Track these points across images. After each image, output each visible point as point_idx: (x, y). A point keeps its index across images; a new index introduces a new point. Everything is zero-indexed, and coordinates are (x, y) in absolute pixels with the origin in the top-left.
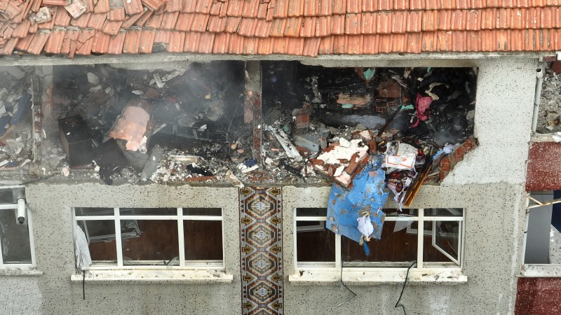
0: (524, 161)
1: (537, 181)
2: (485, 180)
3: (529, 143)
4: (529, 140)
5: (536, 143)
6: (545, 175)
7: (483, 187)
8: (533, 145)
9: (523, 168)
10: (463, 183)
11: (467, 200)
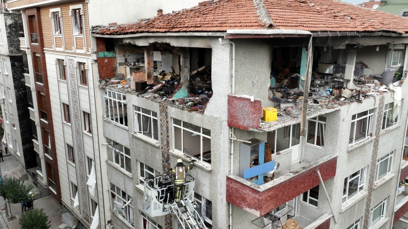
0: (226, 107)
1: (231, 121)
6: (234, 117)
9: (226, 111)
10: (210, 115)
11: (211, 125)
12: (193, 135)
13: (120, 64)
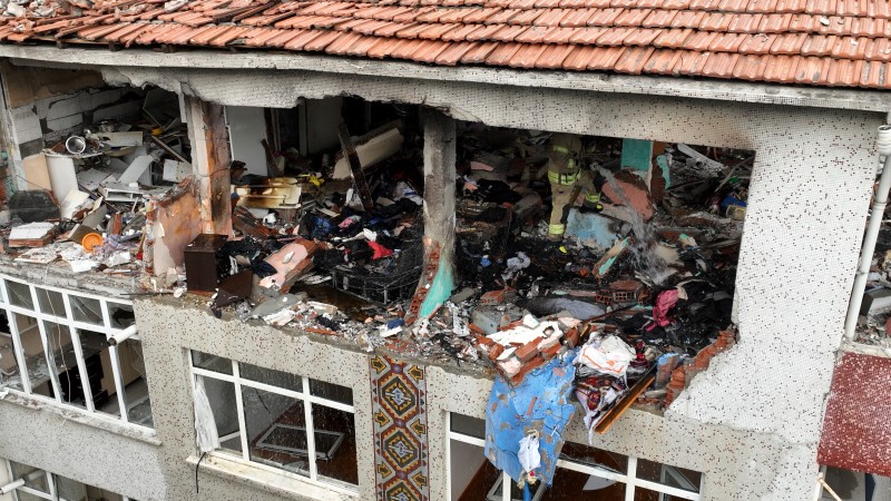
0: (822, 395)
1: (842, 446)
2: (744, 422)
3: (836, 353)
4: (838, 345)
5: (852, 354)
6: (860, 436)
7: (739, 435)
8: (844, 359)
9: (818, 411)
10: (705, 419)
11: (708, 456)
12: (588, 487)
13: (26, 150)
